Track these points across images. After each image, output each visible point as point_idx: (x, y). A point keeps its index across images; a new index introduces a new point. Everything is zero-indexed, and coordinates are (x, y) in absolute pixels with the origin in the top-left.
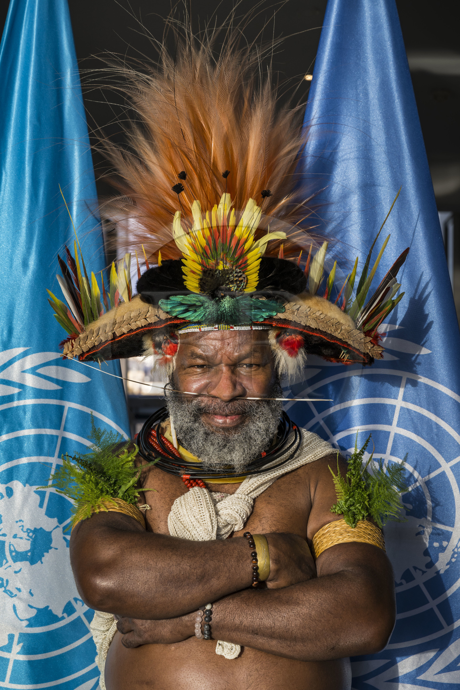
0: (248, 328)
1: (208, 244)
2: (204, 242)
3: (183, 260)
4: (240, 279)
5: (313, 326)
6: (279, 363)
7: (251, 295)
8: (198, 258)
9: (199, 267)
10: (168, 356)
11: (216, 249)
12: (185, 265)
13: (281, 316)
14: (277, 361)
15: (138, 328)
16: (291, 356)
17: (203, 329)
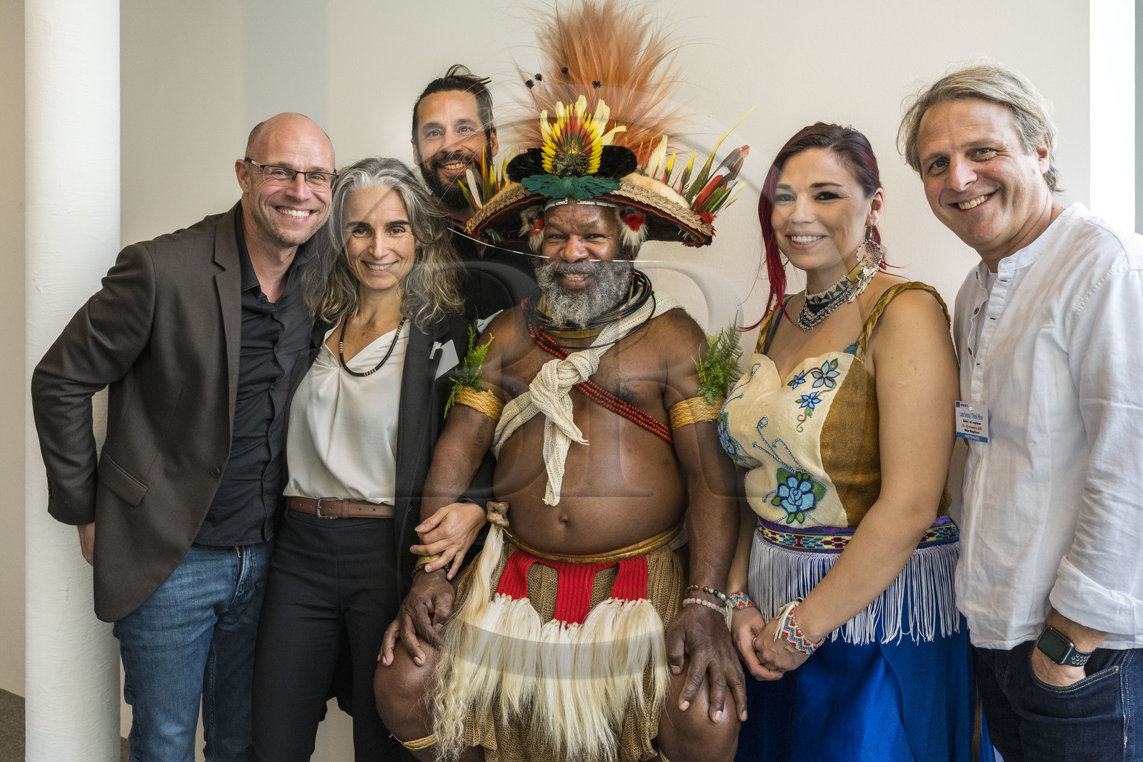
0: (593, 203)
1: (562, 134)
2: (559, 134)
3: (542, 148)
4: (585, 161)
5: (645, 201)
6: (623, 237)
7: (594, 175)
8: (554, 146)
9: (554, 153)
10: (537, 230)
11: (567, 139)
12: (544, 152)
13: (616, 192)
14: (622, 235)
15: (511, 204)
16: (634, 230)
17: (557, 204)
